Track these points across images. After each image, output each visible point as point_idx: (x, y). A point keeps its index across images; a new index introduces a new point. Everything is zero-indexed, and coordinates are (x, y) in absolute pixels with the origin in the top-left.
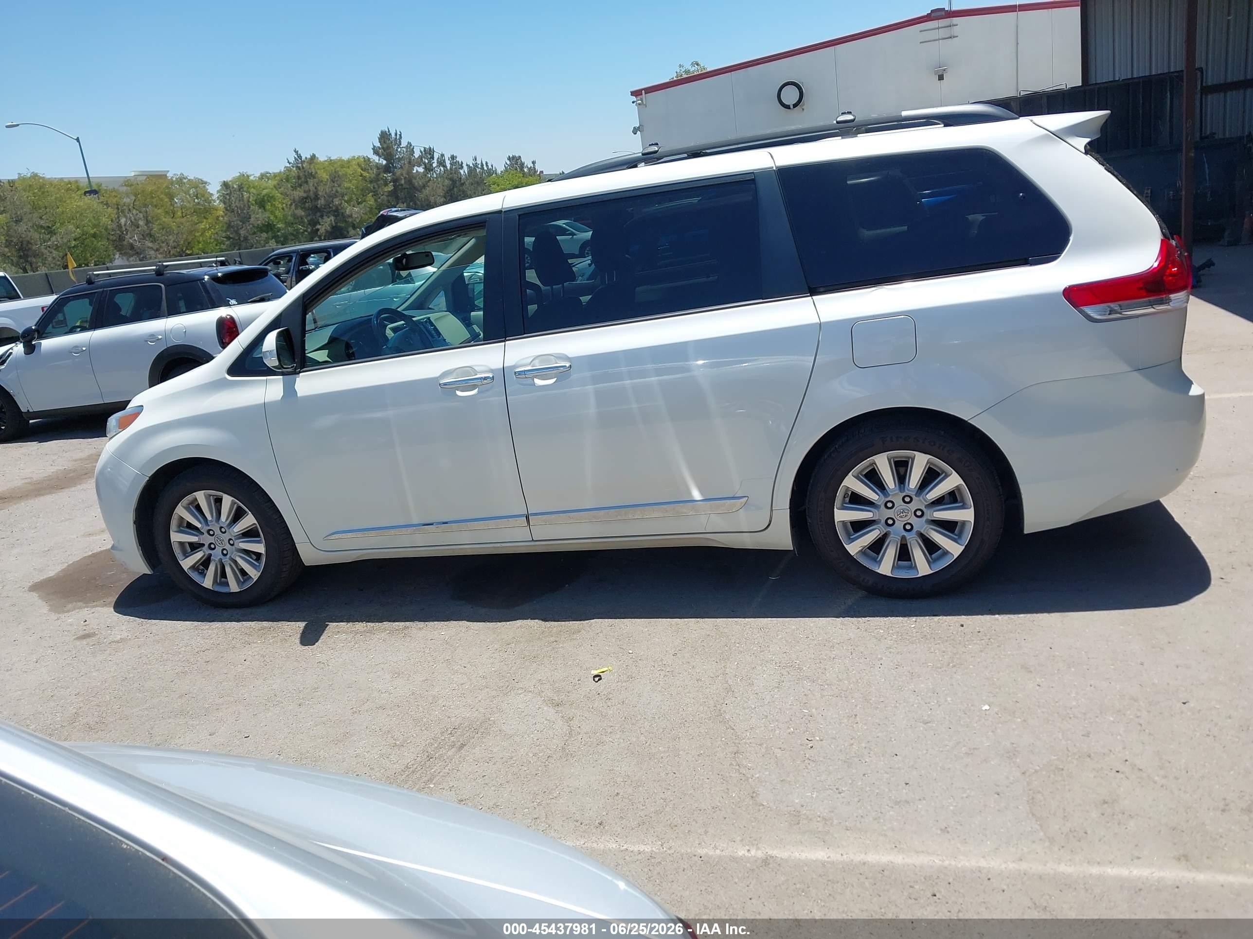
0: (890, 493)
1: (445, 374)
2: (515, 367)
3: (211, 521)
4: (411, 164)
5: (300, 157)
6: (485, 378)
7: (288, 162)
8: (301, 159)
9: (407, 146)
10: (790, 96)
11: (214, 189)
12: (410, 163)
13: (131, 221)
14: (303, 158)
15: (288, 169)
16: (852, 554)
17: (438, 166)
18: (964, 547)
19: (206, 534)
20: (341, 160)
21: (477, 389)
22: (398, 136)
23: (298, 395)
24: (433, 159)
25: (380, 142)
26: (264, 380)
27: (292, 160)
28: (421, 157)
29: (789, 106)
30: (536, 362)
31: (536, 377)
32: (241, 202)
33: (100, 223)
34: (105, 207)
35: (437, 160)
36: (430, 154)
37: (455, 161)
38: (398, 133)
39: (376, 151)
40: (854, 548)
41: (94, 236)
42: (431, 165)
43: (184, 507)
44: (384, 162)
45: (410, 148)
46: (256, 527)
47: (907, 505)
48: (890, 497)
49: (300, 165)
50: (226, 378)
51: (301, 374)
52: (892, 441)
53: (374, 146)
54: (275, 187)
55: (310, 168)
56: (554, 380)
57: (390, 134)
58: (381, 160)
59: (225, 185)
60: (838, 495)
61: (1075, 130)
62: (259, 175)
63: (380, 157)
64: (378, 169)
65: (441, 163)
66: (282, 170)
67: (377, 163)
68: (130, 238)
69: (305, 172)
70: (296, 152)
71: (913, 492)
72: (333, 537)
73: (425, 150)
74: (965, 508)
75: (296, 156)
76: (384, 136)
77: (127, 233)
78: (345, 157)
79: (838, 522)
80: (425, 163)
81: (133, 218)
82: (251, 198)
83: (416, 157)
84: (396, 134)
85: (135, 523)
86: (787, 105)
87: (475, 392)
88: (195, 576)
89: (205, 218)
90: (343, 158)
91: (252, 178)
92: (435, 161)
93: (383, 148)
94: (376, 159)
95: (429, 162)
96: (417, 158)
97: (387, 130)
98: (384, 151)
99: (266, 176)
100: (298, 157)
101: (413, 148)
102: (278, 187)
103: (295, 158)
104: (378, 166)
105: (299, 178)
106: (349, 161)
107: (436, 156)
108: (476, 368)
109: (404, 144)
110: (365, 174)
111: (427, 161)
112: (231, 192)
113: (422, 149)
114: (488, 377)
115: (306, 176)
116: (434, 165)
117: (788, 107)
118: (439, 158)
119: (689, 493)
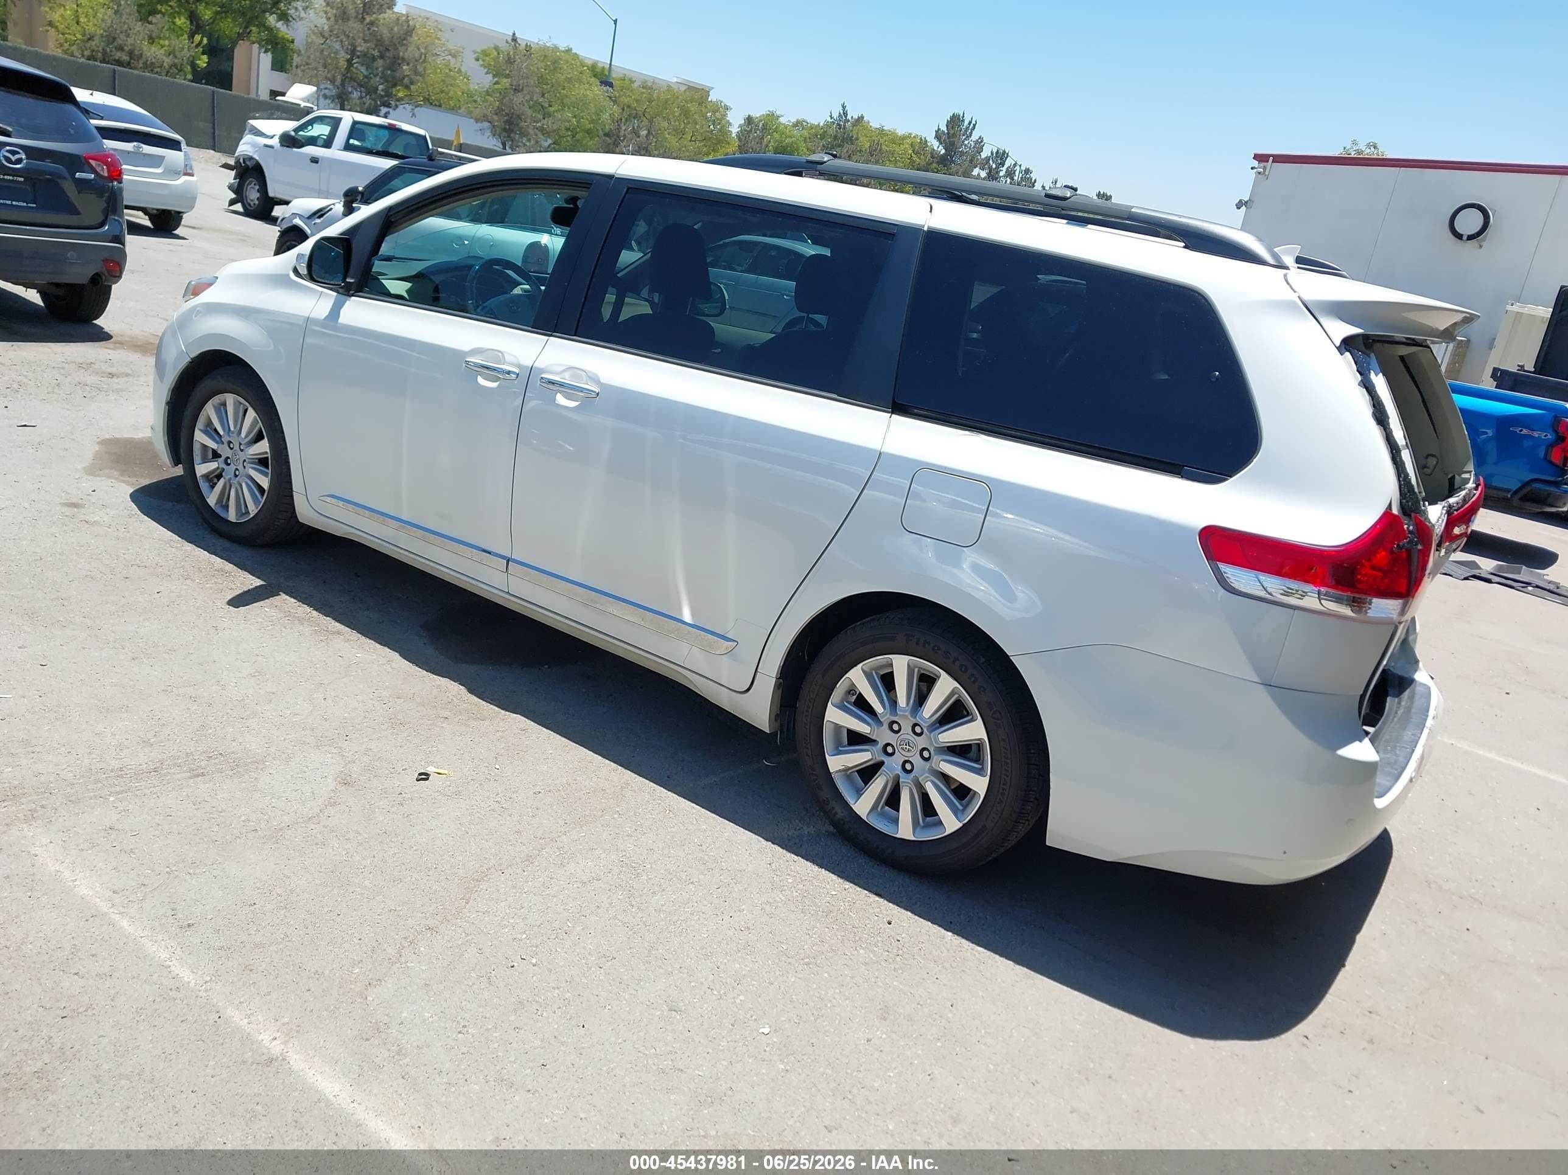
0: (899, 713)
1: (476, 352)
2: (543, 371)
3: (233, 433)
4: (973, 164)
5: (845, 114)
6: (509, 373)
7: (831, 116)
8: (846, 117)
9: (977, 140)
10: (1470, 222)
11: (735, 122)
12: (971, 161)
13: (633, 128)
14: (849, 117)
15: (828, 125)
16: (831, 771)
17: (1005, 176)
18: (961, 825)
19: (226, 445)
20: (894, 133)
21: (498, 383)
22: (972, 125)
23: (340, 321)
24: (1003, 166)
25: (947, 126)
26: (318, 291)
27: (835, 115)
28: (987, 159)
29: (1462, 235)
30: (567, 375)
31: (560, 392)
32: (759, 145)
33: (600, 119)
34: (612, 103)
35: (1007, 169)
36: (1001, 159)
37: (1028, 176)
38: (973, 122)
39: (938, 136)
40: (836, 763)
41: (588, 132)
42: (998, 173)
43: (214, 406)
44: (943, 151)
45: (980, 144)
46: (267, 458)
47: (915, 737)
48: (897, 717)
49: (842, 124)
50: (288, 275)
51: (353, 298)
52: (917, 644)
53: (939, 129)
54: (805, 138)
55: (852, 131)
56: (577, 403)
57: (963, 121)
58: (941, 147)
59: (749, 120)
60: (838, 686)
61: (1342, 310)
62: (795, 120)
63: (941, 143)
64: (933, 157)
65: (1010, 174)
66: (822, 124)
67: (934, 150)
68: (625, 147)
69: (845, 133)
70: (844, 107)
71: (925, 722)
72: (329, 499)
73: (997, 152)
74: (979, 774)
75: (842, 112)
76: (955, 121)
77: (623, 140)
78: (900, 132)
79: (827, 721)
80: (990, 168)
81: (636, 125)
82: (772, 143)
83: (983, 157)
84: (970, 123)
85: (168, 403)
86: (1459, 234)
87: (494, 385)
88: (204, 486)
89: (714, 150)
90: (897, 131)
91: (781, 120)
92: (1004, 169)
93: (948, 133)
94: (935, 144)
95: (997, 168)
96: (983, 159)
97: (962, 115)
98: (948, 138)
99: (802, 125)
100: (844, 113)
101: (983, 145)
102: (808, 140)
103: (840, 113)
104: (933, 154)
105: (835, 138)
106: (904, 138)
107: (1009, 163)
108: (507, 356)
109: (974, 137)
110: (915, 157)
111: (994, 166)
112: (751, 130)
113: (995, 151)
114: (514, 373)
115: (844, 138)
116: (1002, 174)
117: (1459, 236)
118: (1009, 167)
119: (680, 610)
